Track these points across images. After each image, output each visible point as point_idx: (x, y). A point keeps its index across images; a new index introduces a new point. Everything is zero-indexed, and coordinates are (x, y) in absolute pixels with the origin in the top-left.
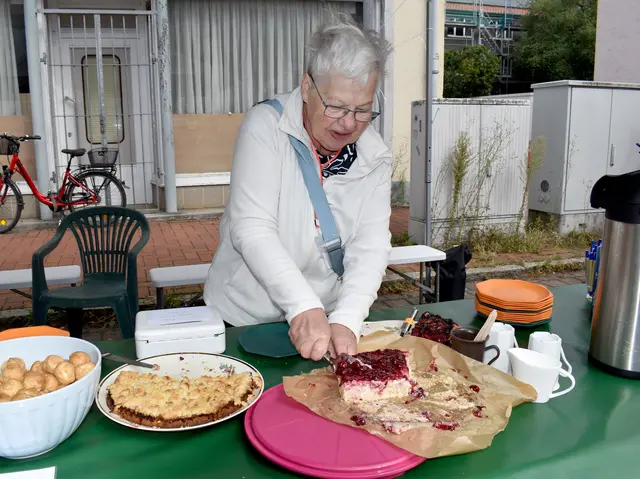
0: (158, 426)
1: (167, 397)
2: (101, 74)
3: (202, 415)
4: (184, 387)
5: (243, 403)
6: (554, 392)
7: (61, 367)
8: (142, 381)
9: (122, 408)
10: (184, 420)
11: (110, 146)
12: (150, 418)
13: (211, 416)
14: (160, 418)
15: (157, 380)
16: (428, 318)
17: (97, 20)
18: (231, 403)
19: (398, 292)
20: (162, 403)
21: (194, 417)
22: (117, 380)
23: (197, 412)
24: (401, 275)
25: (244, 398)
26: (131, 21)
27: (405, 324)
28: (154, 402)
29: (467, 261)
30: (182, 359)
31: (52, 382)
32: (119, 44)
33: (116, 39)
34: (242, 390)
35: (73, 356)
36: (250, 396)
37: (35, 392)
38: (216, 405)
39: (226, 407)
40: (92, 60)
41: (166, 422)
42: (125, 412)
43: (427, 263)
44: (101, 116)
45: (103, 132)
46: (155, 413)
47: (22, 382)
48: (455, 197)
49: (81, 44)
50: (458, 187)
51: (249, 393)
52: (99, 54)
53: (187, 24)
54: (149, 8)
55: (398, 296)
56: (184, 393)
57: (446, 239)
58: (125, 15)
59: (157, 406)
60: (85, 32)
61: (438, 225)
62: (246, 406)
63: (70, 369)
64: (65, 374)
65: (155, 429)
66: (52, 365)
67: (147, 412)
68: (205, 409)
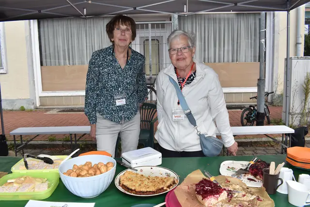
0: (134, 193)
1: (139, 183)
2: (150, 47)
3: (150, 191)
4: (147, 180)
5: (168, 189)
6: (306, 203)
7: (102, 167)
8: (133, 175)
9: (123, 185)
10: (143, 193)
11: (153, 76)
12: (131, 190)
13: (153, 192)
14: (135, 190)
15: (138, 176)
16: (259, 162)
17: (150, 26)
18: (163, 188)
19: (272, 146)
20: (137, 185)
21: (147, 192)
22: (124, 174)
23: (148, 190)
24: (272, 139)
25: (169, 187)
26: (163, 26)
27: (250, 164)
28: (134, 184)
29: (306, 134)
30: (152, 168)
31: (98, 172)
32: (158, 35)
33: (157, 33)
34: (168, 183)
35: (108, 163)
36: (171, 187)
37: (91, 175)
38: (156, 188)
39: (160, 189)
40: (147, 41)
41: (137, 192)
42: (124, 186)
43: (286, 134)
44: (150, 64)
45: (150, 71)
46: (133, 188)
47: (88, 171)
48: (305, 103)
49: (143, 35)
50: (306, 99)
51: (171, 185)
52: (150, 39)
53: (186, 26)
54: (171, 20)
55: (272, 148)
56: (146, 182)
57: (300, 122)
58: (161, 23)
59: (134, 186)
60: (145, 30)
61: (296, 116)
62: (169, 190)
63: (105, 168)
64: (103, 170)
65: (132, 194)
66: (99, 166)
67: (130, 188)
68: (152, 189)
